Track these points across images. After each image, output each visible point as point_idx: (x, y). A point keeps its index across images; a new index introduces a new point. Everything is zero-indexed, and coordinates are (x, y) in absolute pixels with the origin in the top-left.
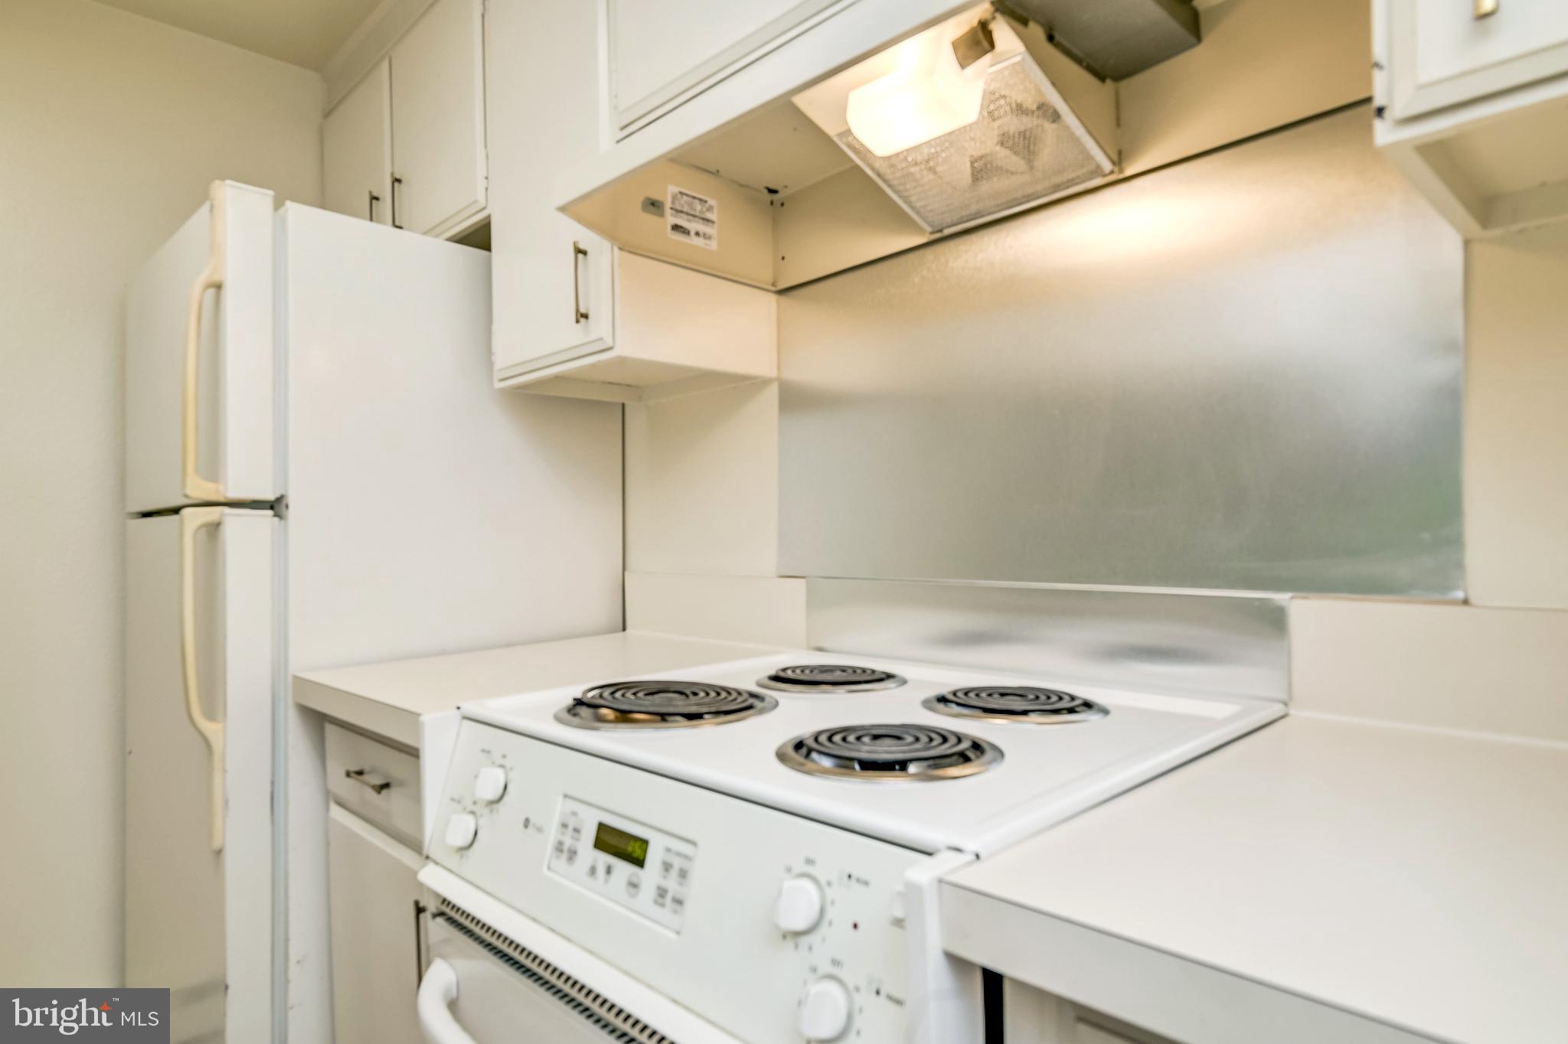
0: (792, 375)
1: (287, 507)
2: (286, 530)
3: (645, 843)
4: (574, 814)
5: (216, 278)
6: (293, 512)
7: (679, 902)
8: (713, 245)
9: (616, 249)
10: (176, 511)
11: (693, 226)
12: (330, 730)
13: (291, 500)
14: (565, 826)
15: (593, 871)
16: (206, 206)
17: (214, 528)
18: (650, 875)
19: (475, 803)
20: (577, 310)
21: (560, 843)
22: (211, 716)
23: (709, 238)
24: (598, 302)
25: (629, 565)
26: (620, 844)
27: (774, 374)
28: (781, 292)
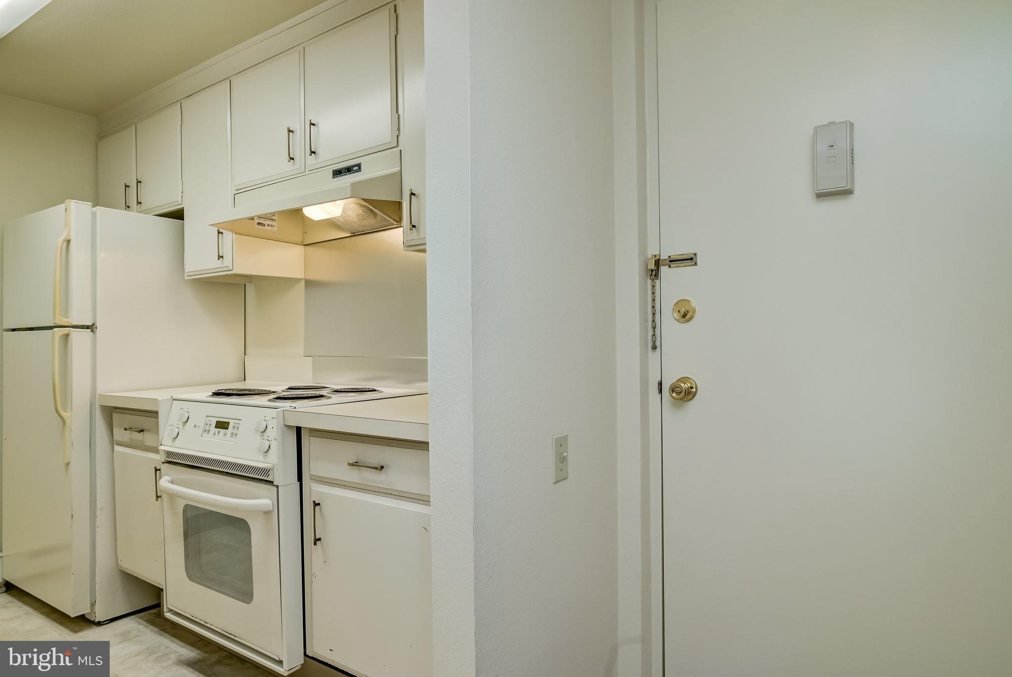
0: (308, 278)
1: (96, 328)
2: (95, 338)
3: (229, 423)
4: (209, 420)
5: (68, 238)
6: (98, 331)
7: (237, 435)
8: (275, 229)
9: (234, 233)
10: (51, 328)
11: (266, 223)
12: (116, 416)
13: (98, 325)
14: (207, 424)
15: (214, 434)
17: (67, 336)
18: (230, 430)
20: (219, 255)
21: (206, 429)
22: (66, 409)
23: (274, 226)
24: (227, 252)
25: (246, 354)
26: (222, 425)
27: (303, 277)
28: (305, 245)
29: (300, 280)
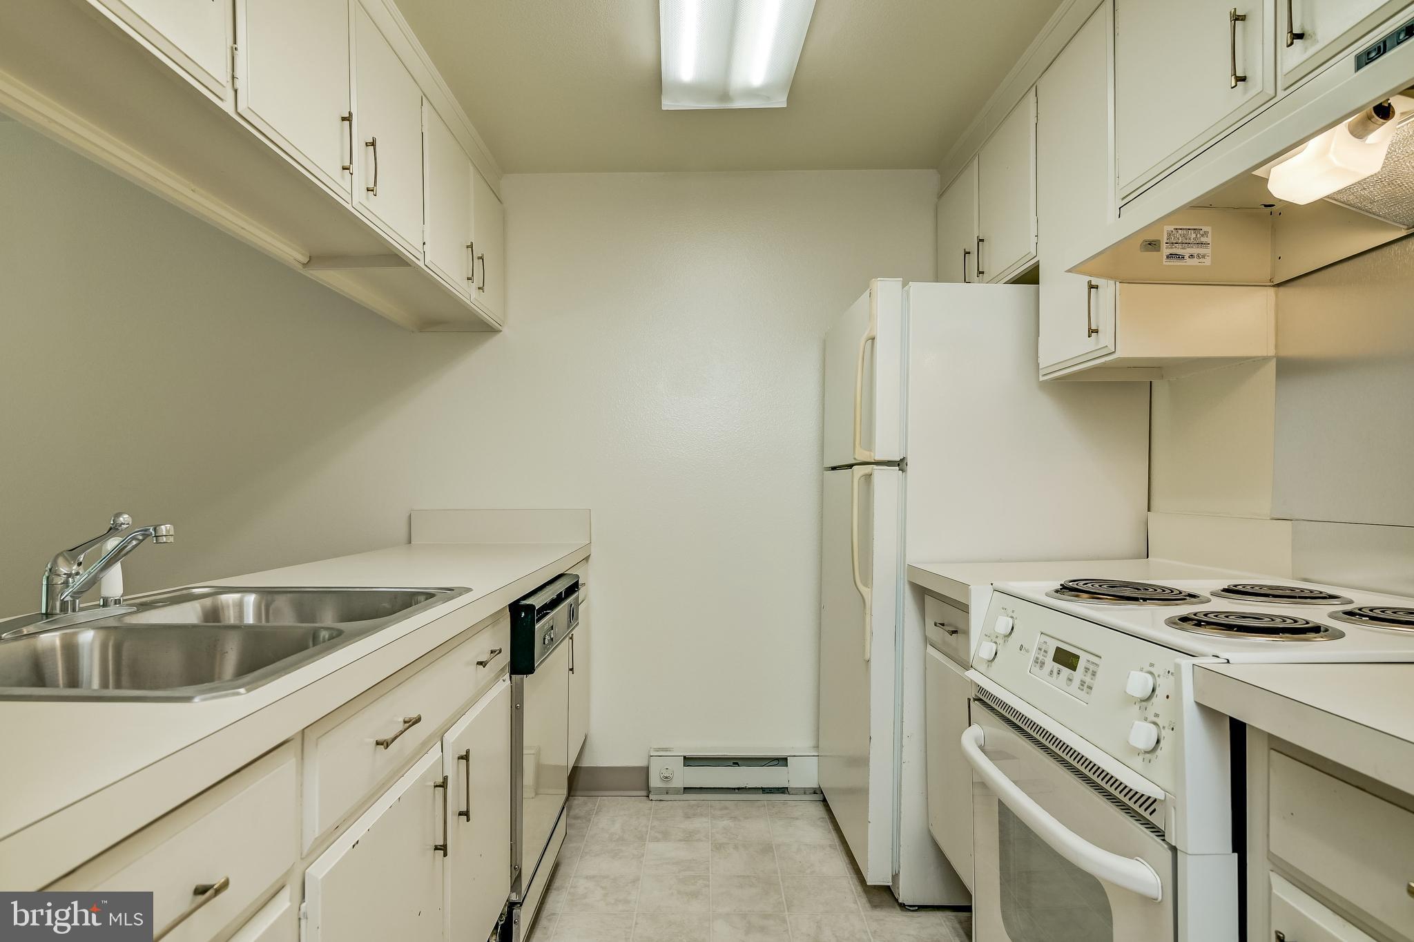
0: (1284, 353)
1: (906, 464)
2: (906, 477)
3: (1078, 657)
4: (1045, 642)
5: (871, 335)
6: (910, 468)
7: (1090, 688)
8: (1207, 262)
9: (1117, 283)
10: (851, 466)
11: (1188, 251)
12: (928, 598)
13: (909, 461)
14: (1040, 649)
15: (1051, 673)
16: (867, 292)
17: (868, 477)
18: (1079, 674)
19: (997, 637)
20: (1090, 329)
21: (1037, 658)
22: (866, 585)
23: (1204, 257)
24: (1104, 322)
25: (1153, 508)
26: (1066, 659)
27: (1272, 352)
28: (1279, 285)
29: (1265, 359)
